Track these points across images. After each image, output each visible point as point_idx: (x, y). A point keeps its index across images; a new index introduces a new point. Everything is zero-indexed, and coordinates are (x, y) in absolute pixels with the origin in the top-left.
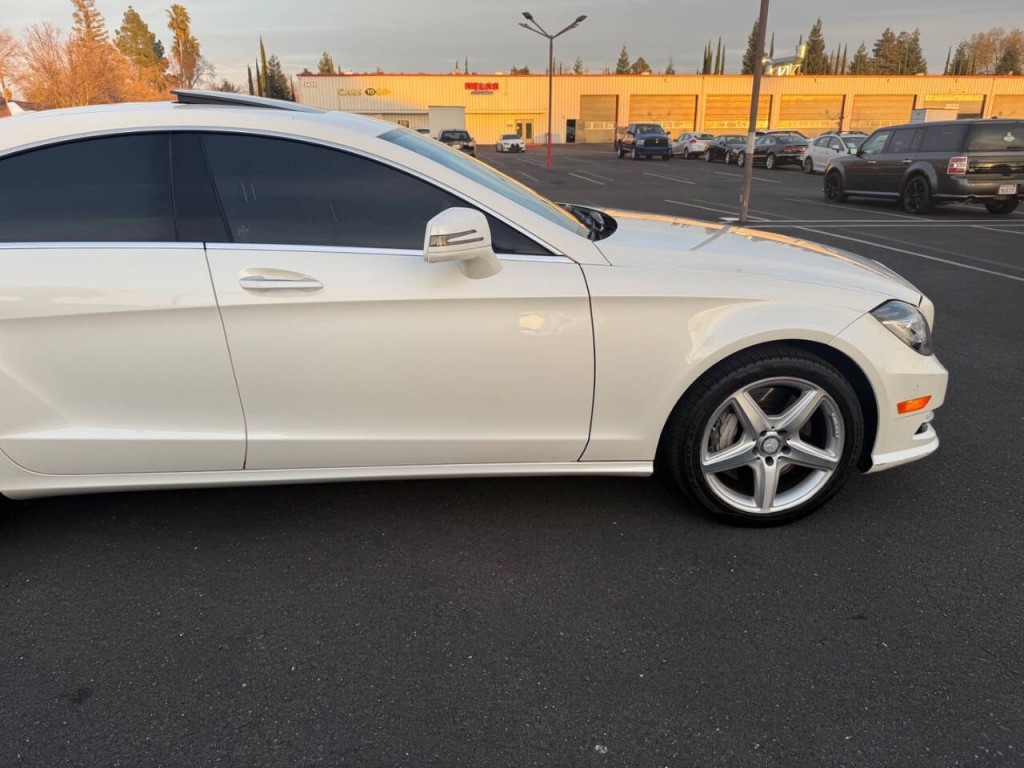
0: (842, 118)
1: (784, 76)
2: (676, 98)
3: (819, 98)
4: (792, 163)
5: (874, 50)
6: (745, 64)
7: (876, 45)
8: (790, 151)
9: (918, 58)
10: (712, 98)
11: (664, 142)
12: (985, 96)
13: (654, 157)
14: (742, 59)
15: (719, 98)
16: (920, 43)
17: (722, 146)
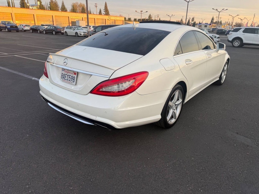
0: (53, 21)
1: (35, 9)
2: (4, 13)
3: (43, 16)
4: (60, 33)
5: (49, 4)
6: (20, 5)
7: (49, 3)
8: (59, 30)
9: (65, 7)
10: (16, 14)
11: (16, 27)
12: (82, 18)
13: (12, 31)
14: (19, 3)
15: (19, 14)
16: (64, 4)
17: (36, 28)
